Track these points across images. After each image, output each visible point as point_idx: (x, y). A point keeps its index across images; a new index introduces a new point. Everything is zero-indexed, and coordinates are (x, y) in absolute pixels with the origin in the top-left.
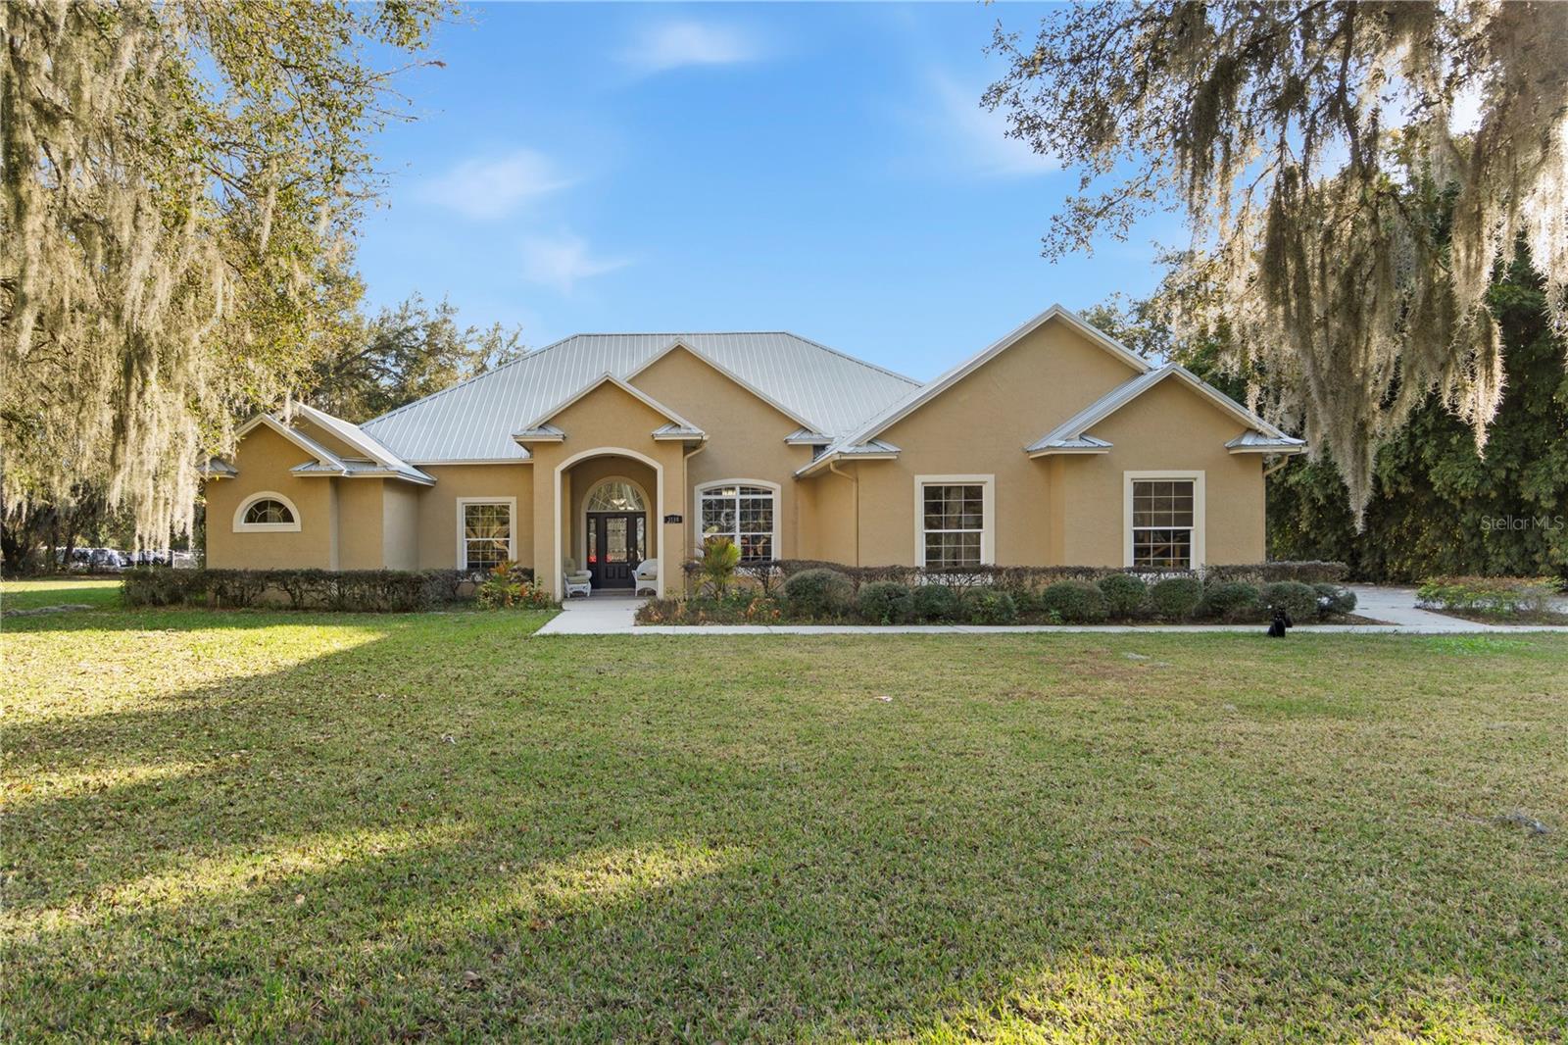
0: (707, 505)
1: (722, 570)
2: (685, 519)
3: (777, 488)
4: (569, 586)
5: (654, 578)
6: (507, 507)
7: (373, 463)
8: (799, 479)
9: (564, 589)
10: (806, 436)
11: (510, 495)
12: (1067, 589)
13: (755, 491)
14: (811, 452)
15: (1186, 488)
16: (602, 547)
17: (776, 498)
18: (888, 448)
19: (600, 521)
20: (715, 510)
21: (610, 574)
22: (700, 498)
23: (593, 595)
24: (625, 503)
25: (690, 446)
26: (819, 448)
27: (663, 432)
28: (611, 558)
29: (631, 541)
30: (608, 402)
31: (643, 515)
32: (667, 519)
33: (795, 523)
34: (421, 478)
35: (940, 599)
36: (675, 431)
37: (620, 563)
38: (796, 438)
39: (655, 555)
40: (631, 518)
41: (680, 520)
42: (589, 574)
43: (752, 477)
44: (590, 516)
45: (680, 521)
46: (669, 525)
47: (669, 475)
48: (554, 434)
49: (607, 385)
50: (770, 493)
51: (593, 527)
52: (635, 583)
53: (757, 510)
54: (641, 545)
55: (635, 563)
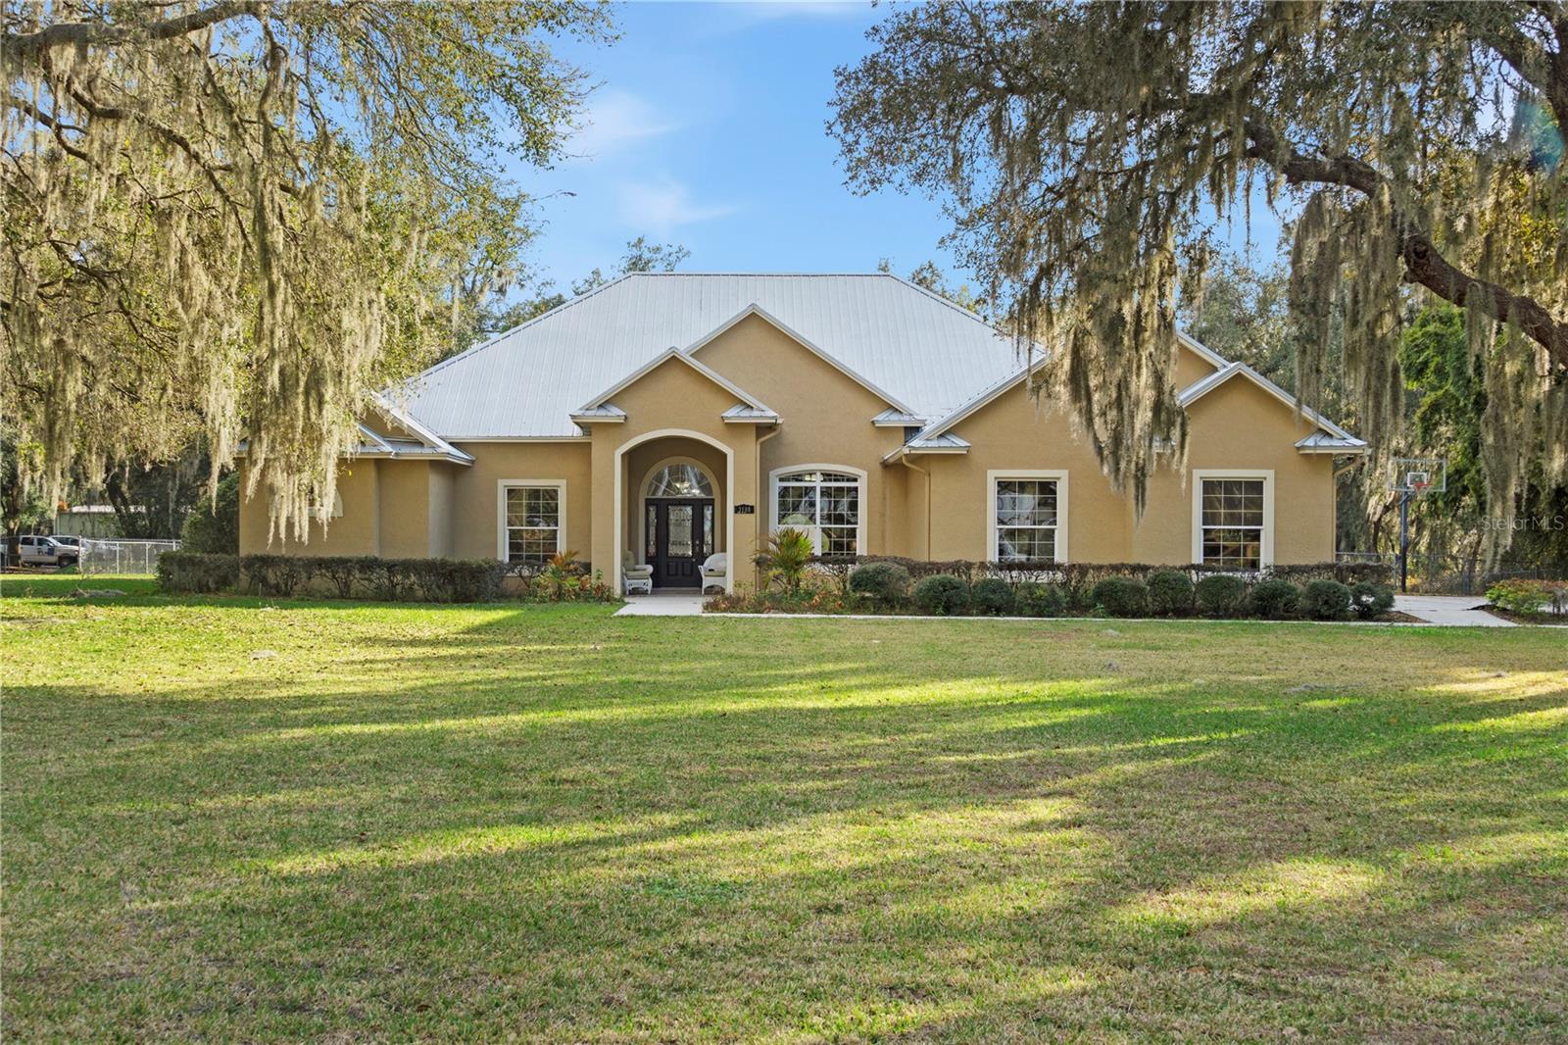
0: (784, 493)
1: (792, 564)
2: (758, 510)
3: (863, 474)
4: (628, 582)
5: (723, 575)
6: (556, 491)
7: (420, 444)
8: (886, 466)
9: (623, 585)
10: (895, 417)
11: (559, 477)
12: (1112, 583)
13: (838, 477)
14: (902, 434)
15: (1256, 486)
16: (663, 537)
17: (862, 485)
18: (959, 443)
19: (661, 508)
20: (794, 500)
21: (672, 571)
22: (776, 487)
23: (653, 593)
24: (689, 489)
25: (763, 429)
26: (912, 431)
27: (733, 413)
28: (673, 550)
29: (697, 533)
30: (675, 380)
31: (711, 502)
32: (737, 509)
33: (883, 515)
34: (459, 456)
35: (994, 592)
36: (746, 413)
37: (684, 557)
38: (884, 419)
39: (724, 549)
40: (698, 505)
41: (751, 510)
42: (650, 569)
43: (834, 462)
44: (649, 503)
45: (752, 512)
46: (739, 515)
47: (741, 461)
48: (615, 413)
49: (673, 362)
50: (855, 480)
51: (653, 515)
52: (700, 579)
53: (841, 500)
54: (708, 538)
55: (701, 558)
